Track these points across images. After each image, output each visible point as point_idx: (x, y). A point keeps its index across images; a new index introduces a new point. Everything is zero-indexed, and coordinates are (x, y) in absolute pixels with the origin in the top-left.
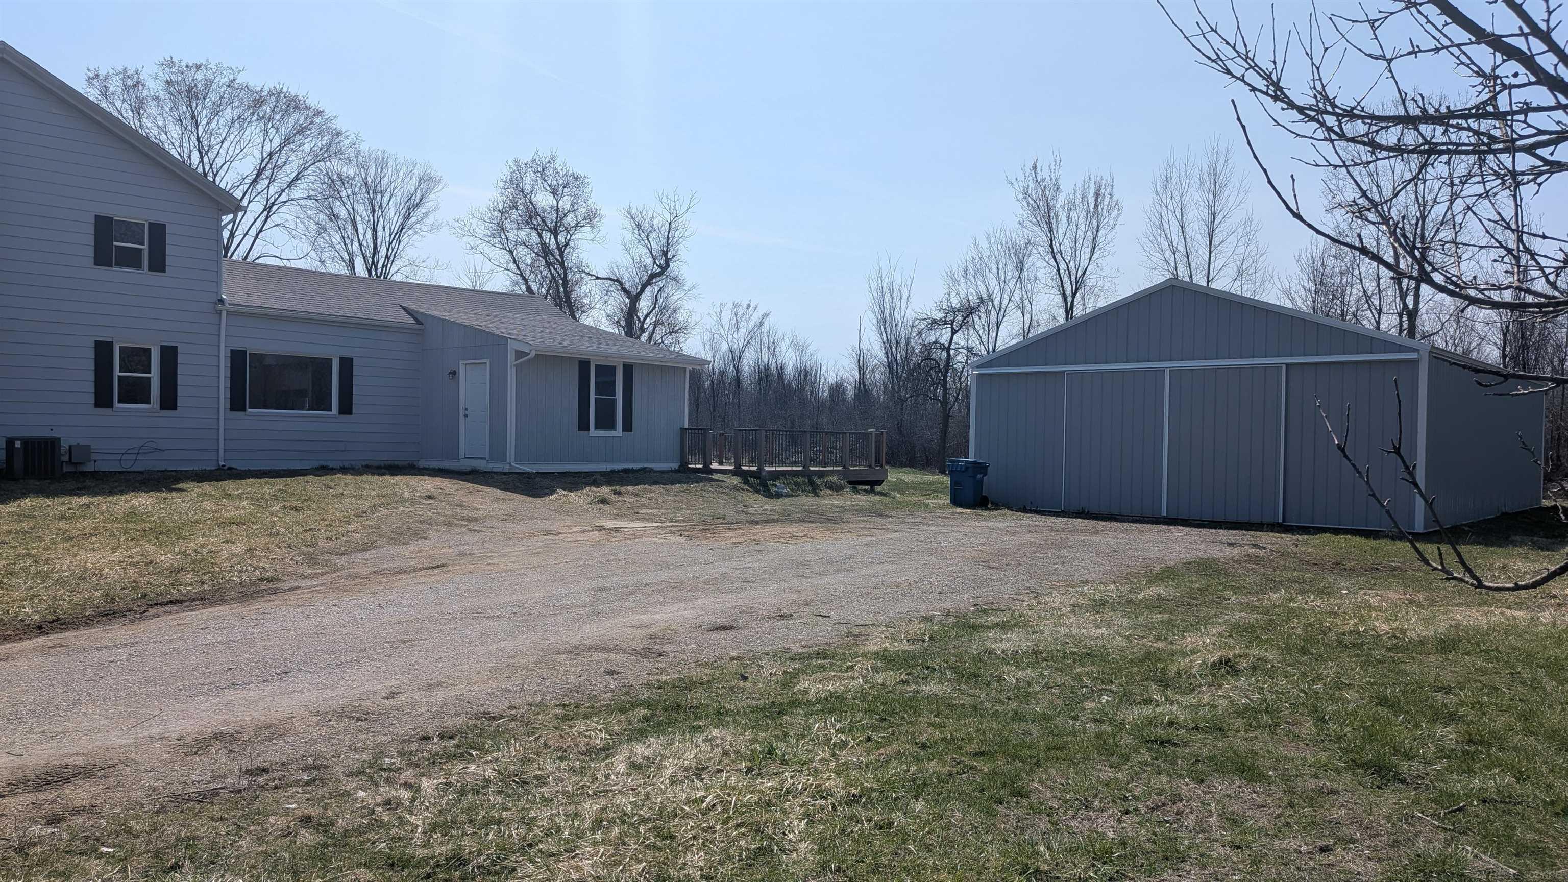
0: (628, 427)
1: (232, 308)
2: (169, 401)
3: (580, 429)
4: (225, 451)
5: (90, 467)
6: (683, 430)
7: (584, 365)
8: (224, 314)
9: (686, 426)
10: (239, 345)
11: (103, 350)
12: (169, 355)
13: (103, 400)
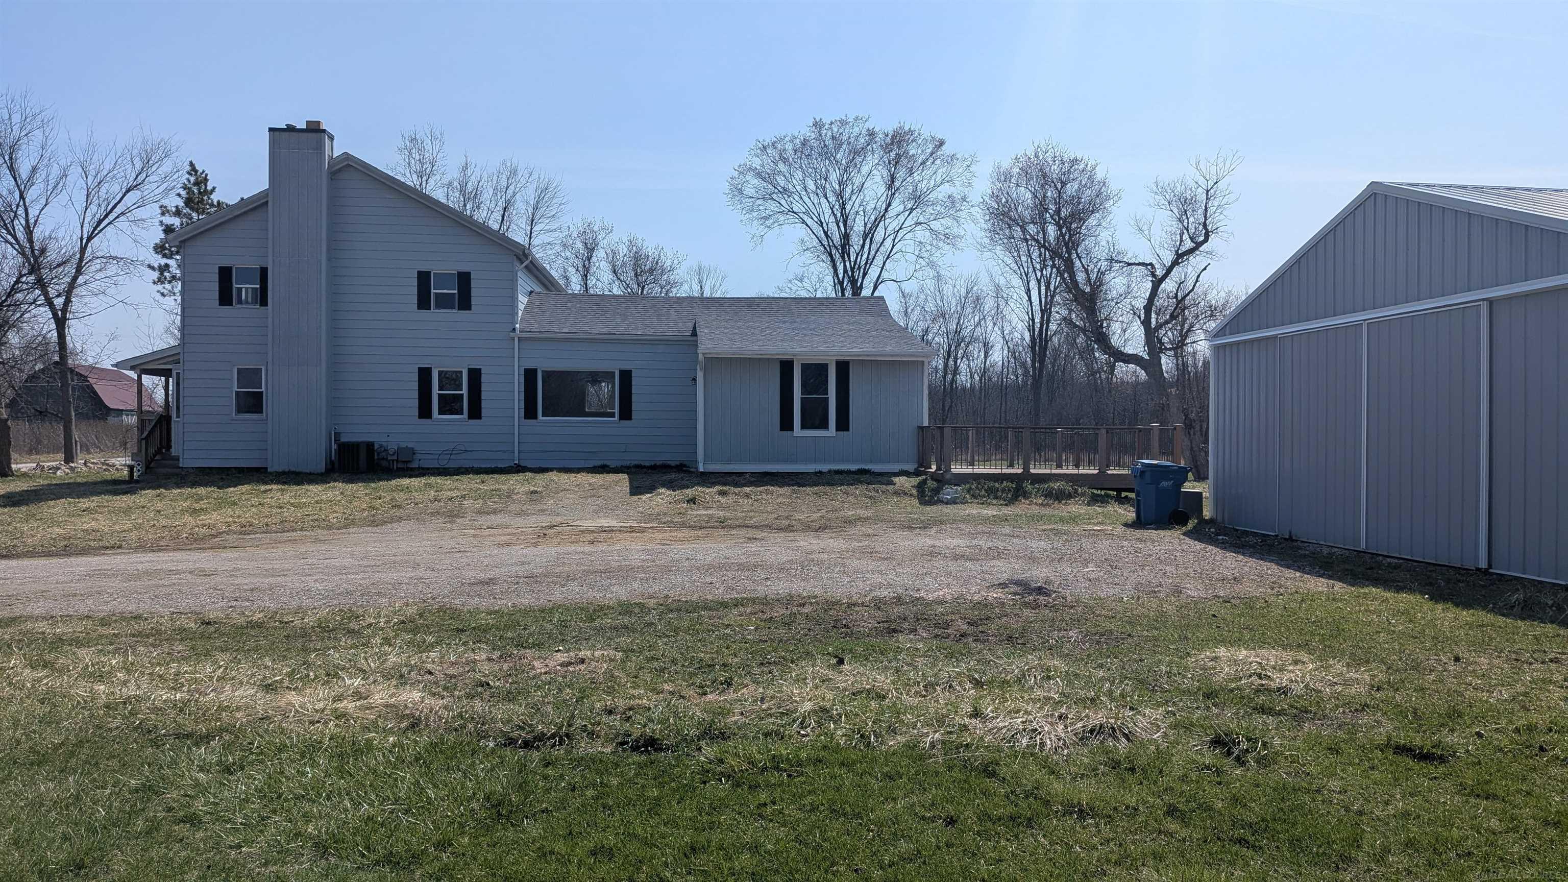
0: (843, 424)
1: (524, 335)
2: (475, 412)
3: (782, 429)
4: (519, 452)
5: (415, 465)
6: (921, 428)
7: (786, 366)
8: (516, 339)
9: (926, 424)
10: (531, 365)
11: (424, 374)
12: (475, 375)
13: (425, 412)
